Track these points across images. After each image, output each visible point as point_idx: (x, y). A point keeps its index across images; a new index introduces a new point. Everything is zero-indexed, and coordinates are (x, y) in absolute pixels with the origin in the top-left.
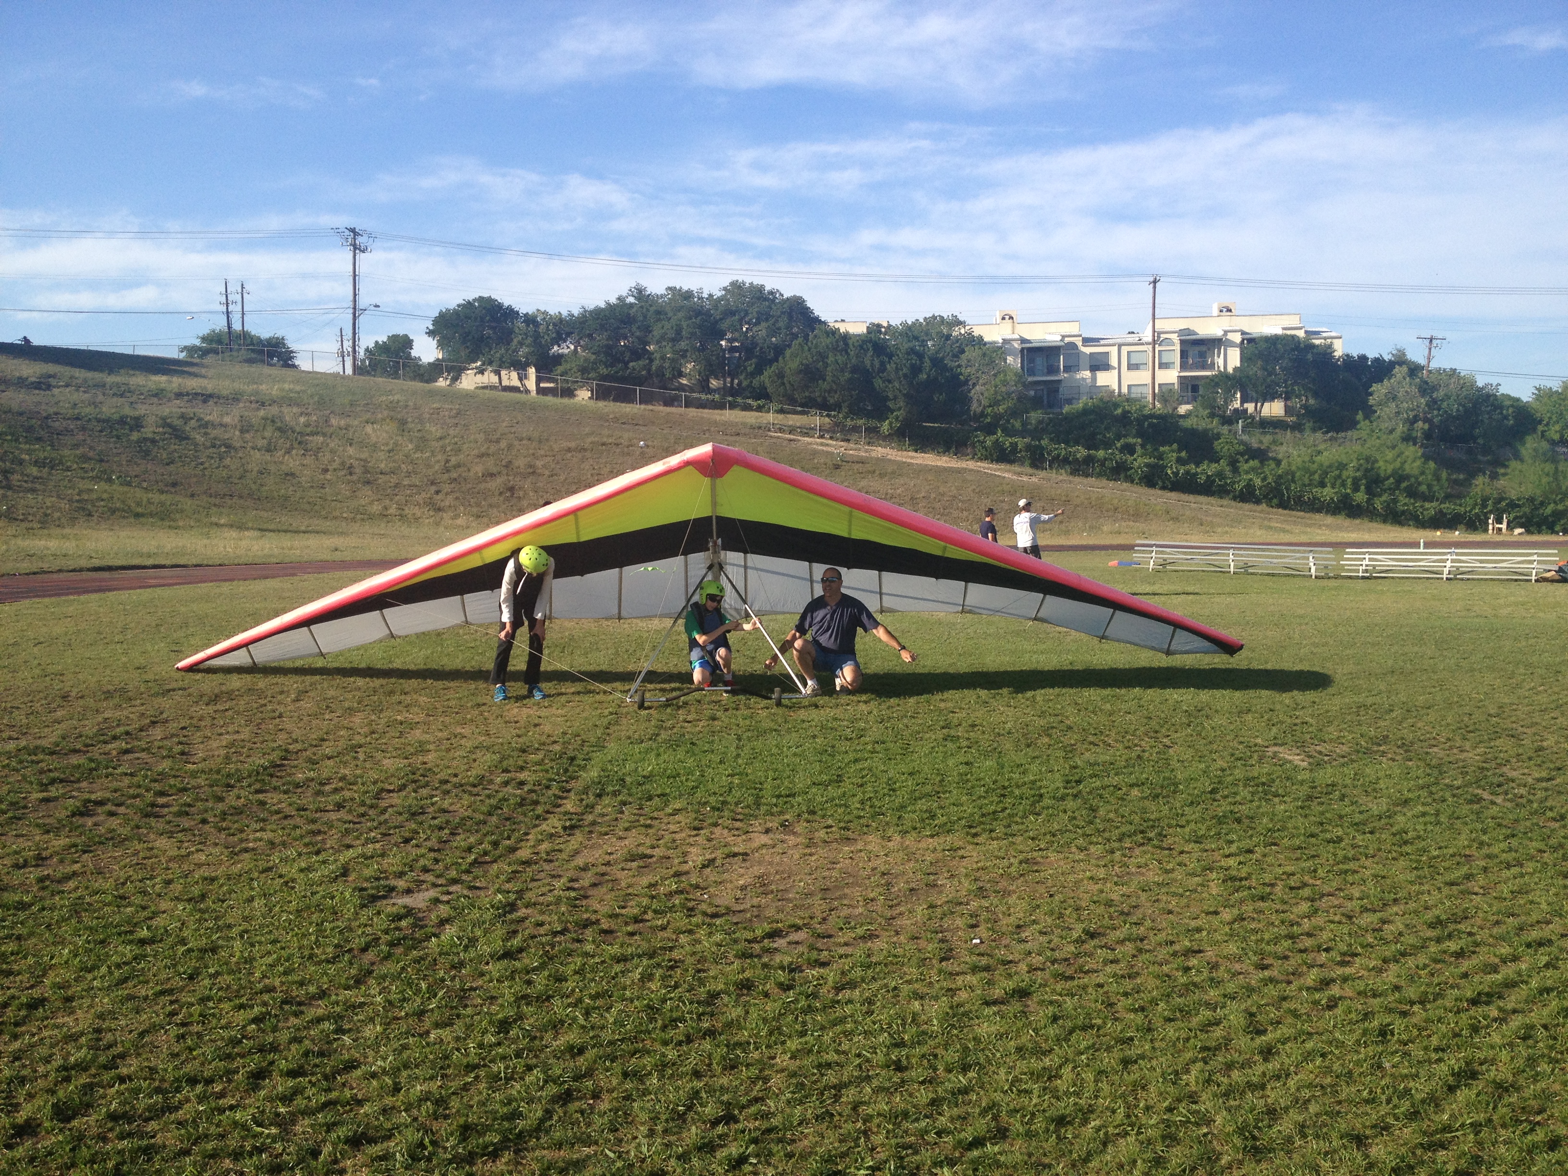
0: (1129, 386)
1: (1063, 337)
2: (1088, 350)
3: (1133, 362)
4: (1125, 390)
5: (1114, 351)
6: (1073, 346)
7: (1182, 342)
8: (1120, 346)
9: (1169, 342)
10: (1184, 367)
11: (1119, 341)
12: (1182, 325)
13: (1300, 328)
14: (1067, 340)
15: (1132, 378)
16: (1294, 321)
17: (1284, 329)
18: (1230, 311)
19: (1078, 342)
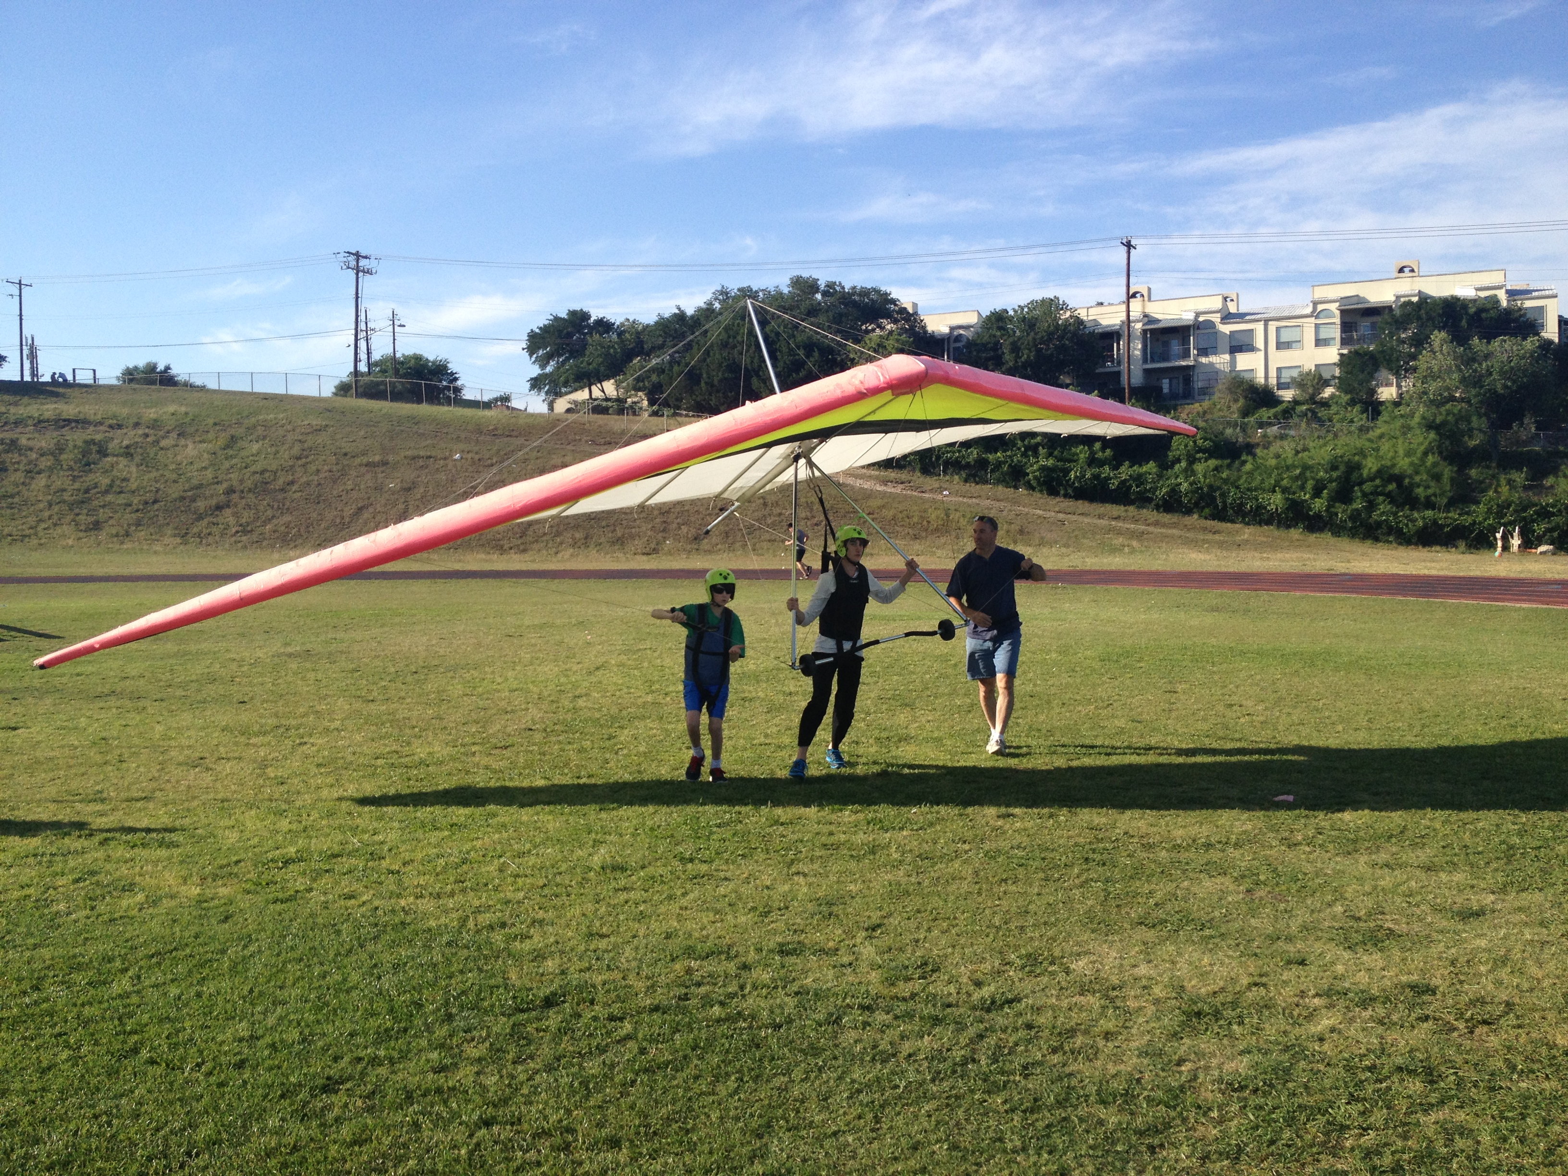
0: (1279, 370)
1: (1198, 314)
2: (1226, 329)
3: (1283, 340)
4: (1273, 373)
5: (1259, 328)
6: (1210, 324)
7: (1343, 312)
8: (1266, 321)
9: (1327, 313)
10: (1344, 342)
11: (1265, 316)
12: (1348, 291)
13: (1499, 288)
14: (1201, 319)
15: (1280, 359)
16: (1495, 278)
17: (1477, 289)
18: (1412, 271)
19: (1216, 318)
